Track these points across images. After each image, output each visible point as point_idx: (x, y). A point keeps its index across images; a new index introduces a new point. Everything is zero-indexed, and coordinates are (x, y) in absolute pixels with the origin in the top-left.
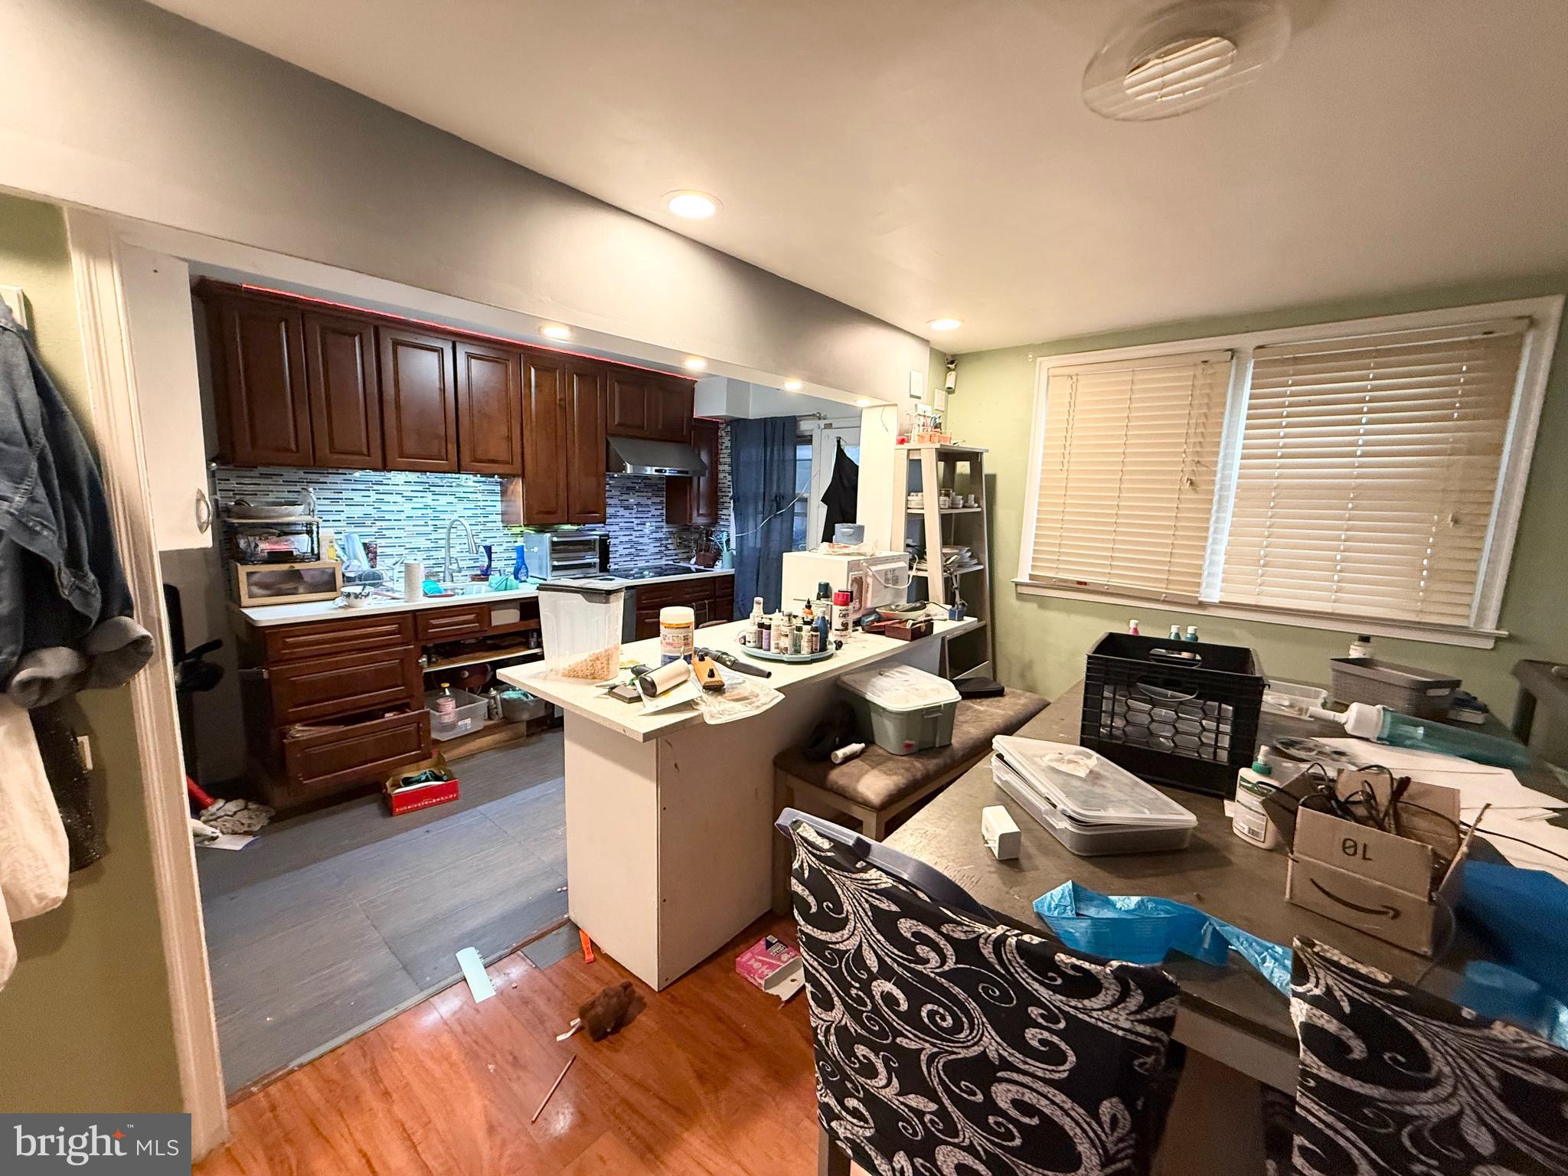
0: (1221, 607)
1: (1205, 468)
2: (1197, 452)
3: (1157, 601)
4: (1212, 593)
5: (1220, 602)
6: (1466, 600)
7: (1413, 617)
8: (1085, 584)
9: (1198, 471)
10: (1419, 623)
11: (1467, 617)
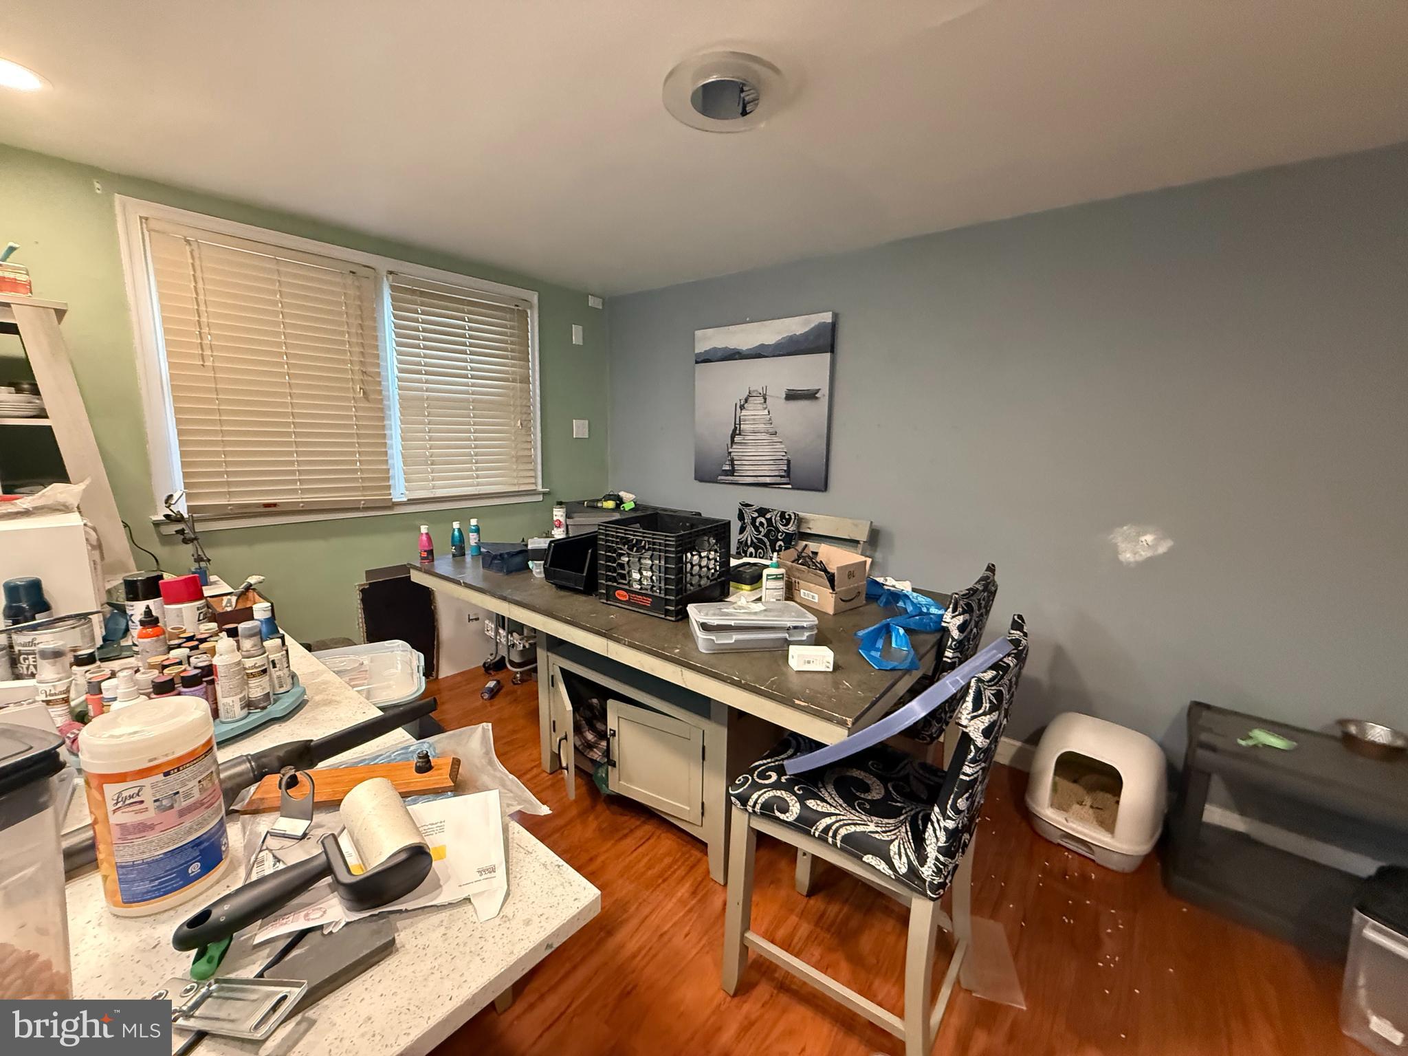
0: (409, 504)
1: (370, 378)
2: (361, 361)
3: (357, 509)
4: (399, 492)
5: (408, 500)
6: (532, 474)
7: (516, 489)
8: (275, 505)
9: (366, 381)
10: (519, 491)
11: (535, 484)
